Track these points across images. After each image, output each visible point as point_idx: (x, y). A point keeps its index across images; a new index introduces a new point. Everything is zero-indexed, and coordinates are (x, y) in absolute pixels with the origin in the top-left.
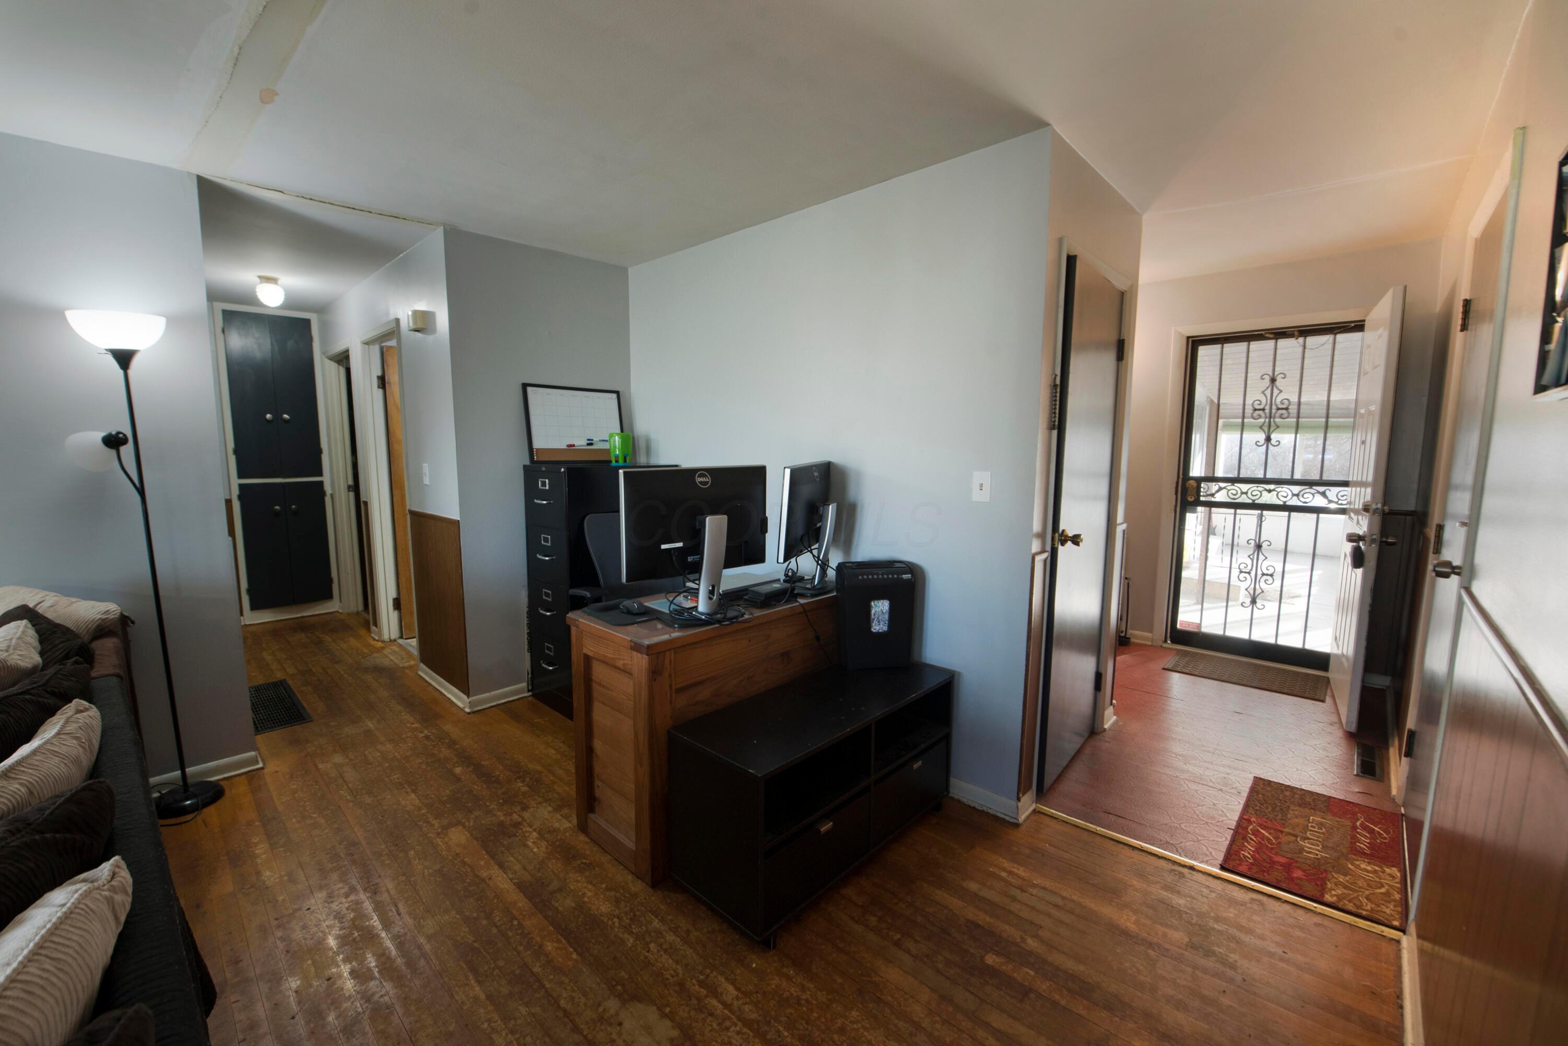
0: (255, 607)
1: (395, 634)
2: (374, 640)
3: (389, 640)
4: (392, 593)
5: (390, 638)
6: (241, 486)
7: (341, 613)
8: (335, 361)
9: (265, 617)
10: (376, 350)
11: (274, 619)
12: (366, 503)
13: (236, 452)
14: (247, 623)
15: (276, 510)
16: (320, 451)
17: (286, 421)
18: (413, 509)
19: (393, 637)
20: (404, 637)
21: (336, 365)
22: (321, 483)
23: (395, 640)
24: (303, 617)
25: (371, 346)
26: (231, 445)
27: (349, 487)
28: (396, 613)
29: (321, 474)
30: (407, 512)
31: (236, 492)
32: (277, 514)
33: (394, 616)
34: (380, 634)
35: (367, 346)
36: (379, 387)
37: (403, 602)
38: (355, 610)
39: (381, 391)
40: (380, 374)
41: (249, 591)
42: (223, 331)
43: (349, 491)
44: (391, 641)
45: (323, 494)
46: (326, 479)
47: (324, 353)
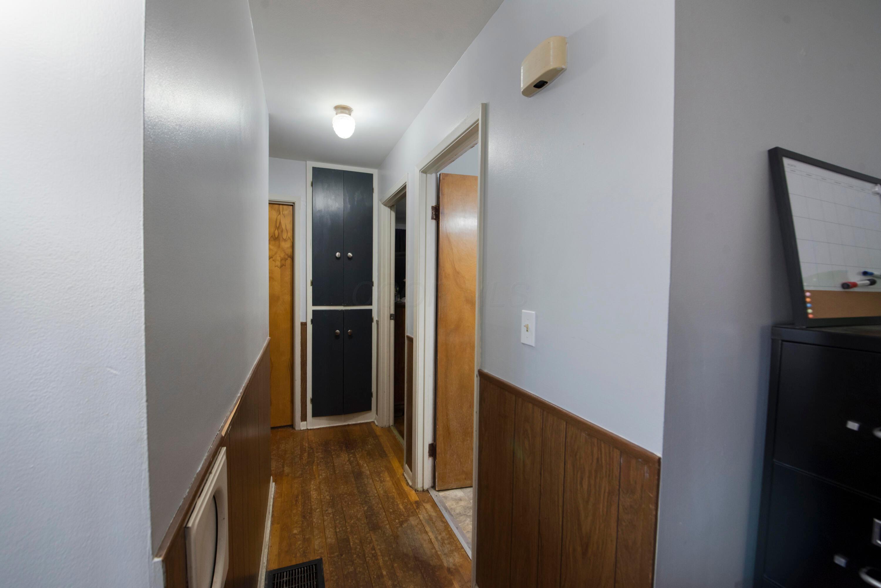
0: (315, 414)
1: (428, 484)
2: (408, 484)
3: (422, 489)
4: (429, 439)
5: (423, 487)
6: (314, 312)
7: (377, 426)
8: (389, 207)
9: (322, 423)
10: (432, 179)
11: (328, 426)
12: (411, 340)
13: (313, 284)
14: (309, 428)
15: (337, 333)
16: (372, 284)
17: (350, 259)
18: (486, 371)
19: (426, 487)
20: (437, 489)
21: (389, 210)
22: (371, 311)
23: (427, 490)
24: (348, 425)
25: (428, 175)
26: (310, 278)
27: (391, 315)
28: (431, 459)
29: (371, 304)
30: (476, 373)
31: (310, 317)
32: (337, 336)
33: (428, 462)
34: (414, 479)
35: (425, 175)
36: (432, 218)
37: (438, 450)
38: (387, 425)
39: (434, 222)
40: (434, 204)
41: (312, 401)
42: (312, 185)
43: (391, 319)
44: (423, 490)
45: (371, 320)
46: (374, 307)
47: (380, 200)
